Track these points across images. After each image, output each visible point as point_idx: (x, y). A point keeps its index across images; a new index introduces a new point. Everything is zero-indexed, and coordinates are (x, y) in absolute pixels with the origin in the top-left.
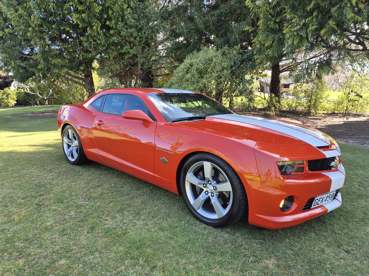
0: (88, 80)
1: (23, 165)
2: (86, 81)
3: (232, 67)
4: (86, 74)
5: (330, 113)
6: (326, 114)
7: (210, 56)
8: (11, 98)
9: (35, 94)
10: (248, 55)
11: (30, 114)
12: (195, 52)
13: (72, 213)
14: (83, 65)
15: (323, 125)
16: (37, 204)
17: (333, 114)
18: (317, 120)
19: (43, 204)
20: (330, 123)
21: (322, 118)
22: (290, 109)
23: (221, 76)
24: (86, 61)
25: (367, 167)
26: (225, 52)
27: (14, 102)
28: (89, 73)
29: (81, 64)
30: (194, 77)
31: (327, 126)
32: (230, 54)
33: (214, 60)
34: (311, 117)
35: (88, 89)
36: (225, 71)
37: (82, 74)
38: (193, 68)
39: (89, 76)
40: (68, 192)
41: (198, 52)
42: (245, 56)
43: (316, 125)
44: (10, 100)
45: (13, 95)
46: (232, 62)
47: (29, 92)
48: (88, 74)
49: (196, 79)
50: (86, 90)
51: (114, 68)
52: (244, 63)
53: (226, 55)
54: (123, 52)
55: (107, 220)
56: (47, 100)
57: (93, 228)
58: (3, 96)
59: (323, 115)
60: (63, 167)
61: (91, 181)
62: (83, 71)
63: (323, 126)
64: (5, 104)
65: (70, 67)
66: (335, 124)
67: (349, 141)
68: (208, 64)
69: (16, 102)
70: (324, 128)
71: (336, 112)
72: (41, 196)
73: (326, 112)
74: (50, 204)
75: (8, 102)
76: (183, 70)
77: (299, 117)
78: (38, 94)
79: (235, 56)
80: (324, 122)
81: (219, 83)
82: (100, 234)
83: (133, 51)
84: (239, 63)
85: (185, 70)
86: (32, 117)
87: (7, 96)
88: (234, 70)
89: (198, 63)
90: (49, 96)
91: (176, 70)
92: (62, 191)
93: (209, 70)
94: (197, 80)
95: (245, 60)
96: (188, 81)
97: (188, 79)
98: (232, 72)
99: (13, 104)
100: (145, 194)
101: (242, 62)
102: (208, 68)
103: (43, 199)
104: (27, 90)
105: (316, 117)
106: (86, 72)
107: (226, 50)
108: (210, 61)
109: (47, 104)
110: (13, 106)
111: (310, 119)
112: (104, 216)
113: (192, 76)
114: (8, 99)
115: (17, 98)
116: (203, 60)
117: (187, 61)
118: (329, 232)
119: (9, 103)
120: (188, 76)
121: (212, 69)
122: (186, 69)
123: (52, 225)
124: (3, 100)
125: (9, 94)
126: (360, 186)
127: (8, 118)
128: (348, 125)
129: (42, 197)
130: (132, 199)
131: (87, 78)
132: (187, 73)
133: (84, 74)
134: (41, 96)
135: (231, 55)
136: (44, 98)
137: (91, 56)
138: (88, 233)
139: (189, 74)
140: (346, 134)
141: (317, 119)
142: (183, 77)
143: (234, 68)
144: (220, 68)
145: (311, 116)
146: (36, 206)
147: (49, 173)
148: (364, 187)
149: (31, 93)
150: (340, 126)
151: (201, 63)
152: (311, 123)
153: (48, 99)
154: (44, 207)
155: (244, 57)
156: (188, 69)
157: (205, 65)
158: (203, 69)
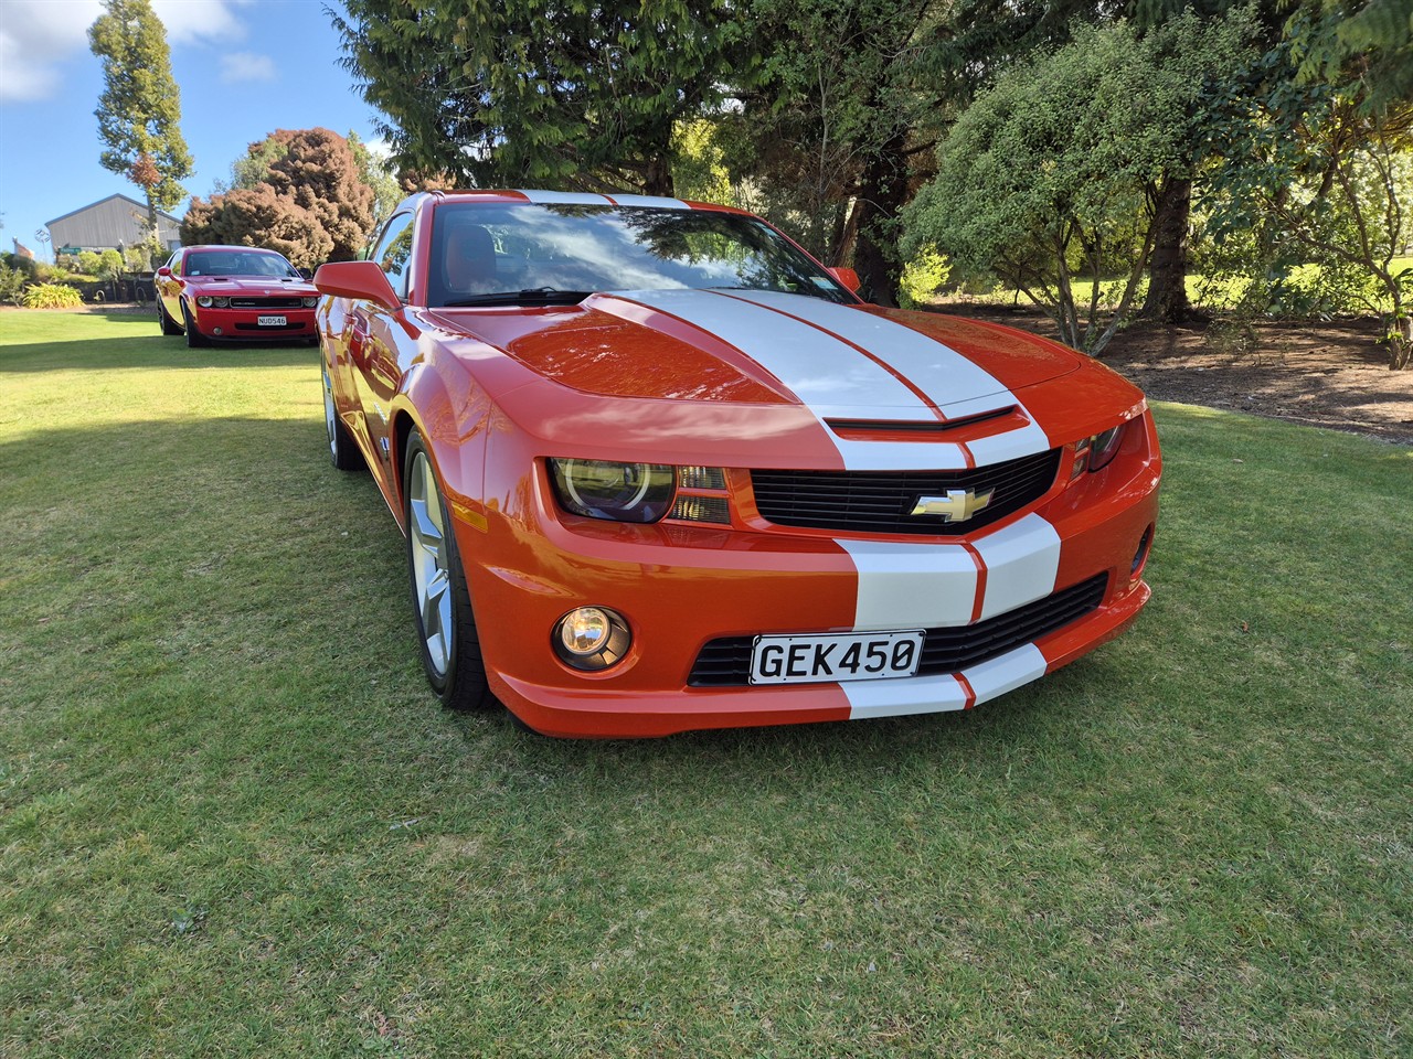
3: (1190, 110)
10: (1284, 48)
12: (1039, 52)
30: (1008, 165)
36: (1153, 132)
38: (1009, 123)
41: (1051, 52)
42: (1271, 56)
46: (1197, 86)
49: (1016, 173)
52: (1263, 88)
54: (766, 80)
68: (1078, 104)
76: (969, 134)
84: (1234, 90)
85: (976, 135)
89: (1034, 100)
93: (1078, 129)
94: (1020, 175)
96: (983, 185)
97: (983, 176)
98: (1187, 132)
101: (1255, 82)
102: (1077, 118)
113: (1002, 160)
116: (1057, 84)
117: (987, 97)
120: (984, 160)
122: (978, 130)
132: (984, 146)
137: (651, 109)
139: (990, 153)
142: (968, 164)
143: (1201, 113)
151: (1047, 98)
155: (1266, 58)
156: (988, 132)
157: (1063, 106)
158: (1050, 129)
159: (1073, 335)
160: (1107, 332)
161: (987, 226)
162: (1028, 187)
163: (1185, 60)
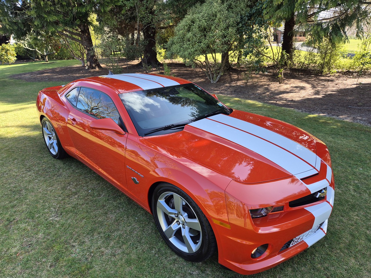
0: (85, 36)
1: (3, 158)
2: (83, 37)
3: (238, 24)
4: (82, 29)
5: (344, 71)
6: (340, 72)
7: (214, 10)
8: (10, 54)
9: (34, 50)
10: (257, 9)
11: (28, 76)
12: (198, 5)
13: (40, 235)
14: (78, 21)
15: (334, 89)
16: (8, 220)
17: (348, 73)
18: (329, 82)
19: (14, 219)
20: (342, 87)
21: (335, 79)
22: (302, 67)
23: (226, 35)
24: (81, 15)
25: (368, 161)
26: (231, 4)
27: (14, 59)
28: (86, 28)
29: (75, 19)
30: (195, 36)
31: (339, 91)
32: (237, 7)
33: (218, 15)
34: (323, 78)
35: (86, 46)
36: (230, 30)
37: (77, 29)
38: (195, 25)
39: (85, 31)
40: (42, 201)
41: (201, 5)
42: (254, 10)
43: (326, 90)
44: (10, 57)
45: (12, 50)
46: (239, 18)
47: (27, 48)
48: (84, 29)
49: (198, 39)
50: (84, 47)
51: (111, 23)
52: (252, 19)
53: (232, 9)
54: (120, 4)
55: (74, 246)
56: (47, 56)
57: (57, 260)
58: (2, 52)
59: (337, 74)
60: (44, 162)
61: (68, 185)
62: (79, 26)
63: (334, 91)
64: (5, 60)
65: (64, 22)
66: (348, 87)
67: (357, 118)
68: (212, 21)
69: (16, 59)
70: (334, 94)
71: (351, 70)
72: (13, 207)
73: (340, 70)
74: (21, 220)
75: (8, 58)
76: (184, 27)
77: (310, 78)
78: (37, 50)
79: (243, 10)
80: (336, 85)
81: (223, 43)
82: (63, 269)
83: (129, 3)
84: (247, 19)
85: (186, 28)
86: (29, 80)
87: (6, 52)
88: (241, 27)
89: (200, 19)
90: (49, 51)
91: (177, 27)
92: (36, 200)
93: (213, 27)
94: (199, 39)
95: (253, 14)
96: (189, 41)
97: (189, 39)
98: (238, 29)
99: (14, 60)
100: (122, 206)
101: (250, 17)
102: (212, 25)
103: (15, 212)
104: (25, 46)
105: (329, 77)
106: (82, 27)
107: (232, 3)
108: (214, 16)
109: (47, 60)
110: (14, 62)
111: (322, 80)
112: (72, 241)
113: (194, 35)
114: (7, 56)
115: (17, 54)
116: (206, 15)
117: (188, 17)
118: (308, 266)
119: (9, 60)
120: (189, 35)
121: (215, 27)
122: (187, 26)
123: (16, 253)
124: (3, 56)
125: (8, 50)
126: (355, 191)
127: (5, 81)
128: (361, 89)
129: (14, 210)
130: (106, 213)
131: (84, 34)
132: (189, 31)
133: (80, 29)
134: (40, 52)
135: (238, 9)
136: (44, 53)
137: (85, 11)
138: (51, 266)
139: (190, 33)
140: (356, 103)
141: (328, 80)
142: (184, 35)
143: (241, 25)
144: (225, 26)
145: (324, 76)
146: (7, 223)
147: (27, 172)
148: (360, 193)
149: (29, 48)
150: (352, 90)
151: (204, 19)
152: (322, 86)
153: (47, 54)
154: (14, 224)
155: (252, 11)
156: (189, 27)
157: (208, 21)
158: (205, 27)
159: (211, 77)
160: (219, 76)
161: (191, 52)
162: (201, 42)
163: (234, 10)
